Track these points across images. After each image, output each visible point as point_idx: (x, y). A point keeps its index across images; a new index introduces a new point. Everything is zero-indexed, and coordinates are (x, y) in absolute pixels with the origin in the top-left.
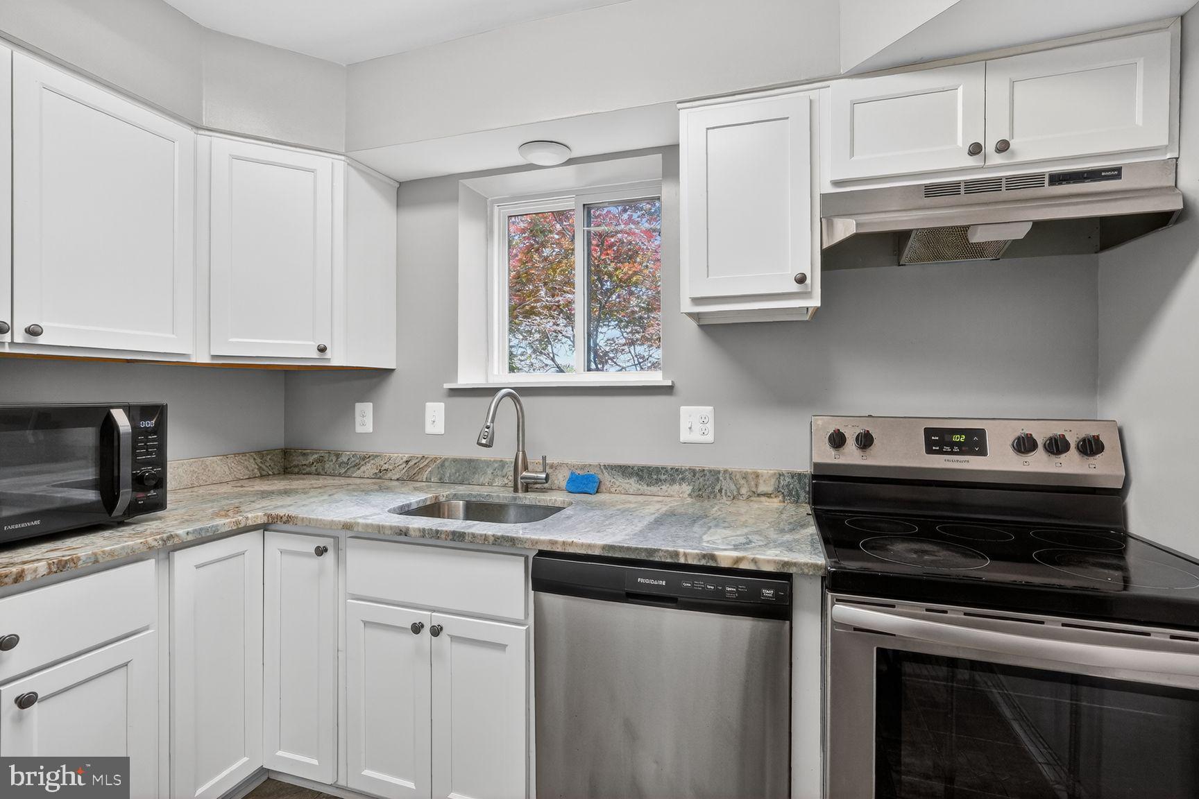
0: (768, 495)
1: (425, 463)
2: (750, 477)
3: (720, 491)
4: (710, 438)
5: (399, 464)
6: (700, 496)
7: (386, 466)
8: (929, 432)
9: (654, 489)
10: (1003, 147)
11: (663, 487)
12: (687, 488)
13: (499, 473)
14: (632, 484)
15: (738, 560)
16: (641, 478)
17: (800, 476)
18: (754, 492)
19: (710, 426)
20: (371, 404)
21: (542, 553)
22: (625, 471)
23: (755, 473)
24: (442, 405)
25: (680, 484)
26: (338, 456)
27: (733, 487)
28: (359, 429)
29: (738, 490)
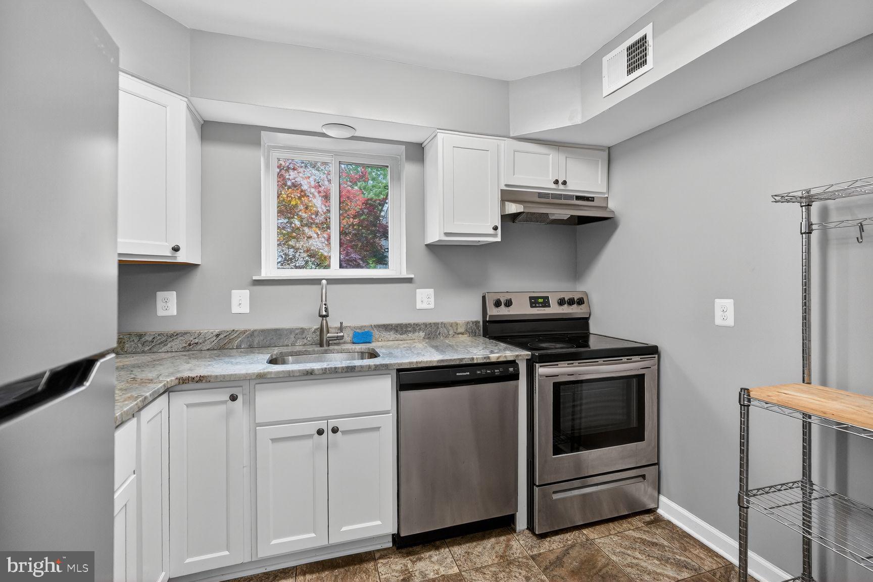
0: (462, 334)
1: (235, 335)
2: (454, 326)
3: (439, 334)
4: (432, 306)
5: (209, 337)
6: (429, 338)
7: (196, 341)
8: (531, 298)
9: (404, 336)
10: (565, 183)
11: (410, 335)
12: (422, 334)
13: (300, 336)
14: (392, 335)
15: (499, 357)
16: (397, 331)
17: (477, 323)
18: (455, 333)
19: (432, 300)
20: (175, 293)
21: (399, 371)
22: (387, 328)
23: (455, 323)
24: (248, 291)
25: (419, 332)
26: (140, 336)
27: (446, 331)
28: (161, 312)
29: (448, 332)
